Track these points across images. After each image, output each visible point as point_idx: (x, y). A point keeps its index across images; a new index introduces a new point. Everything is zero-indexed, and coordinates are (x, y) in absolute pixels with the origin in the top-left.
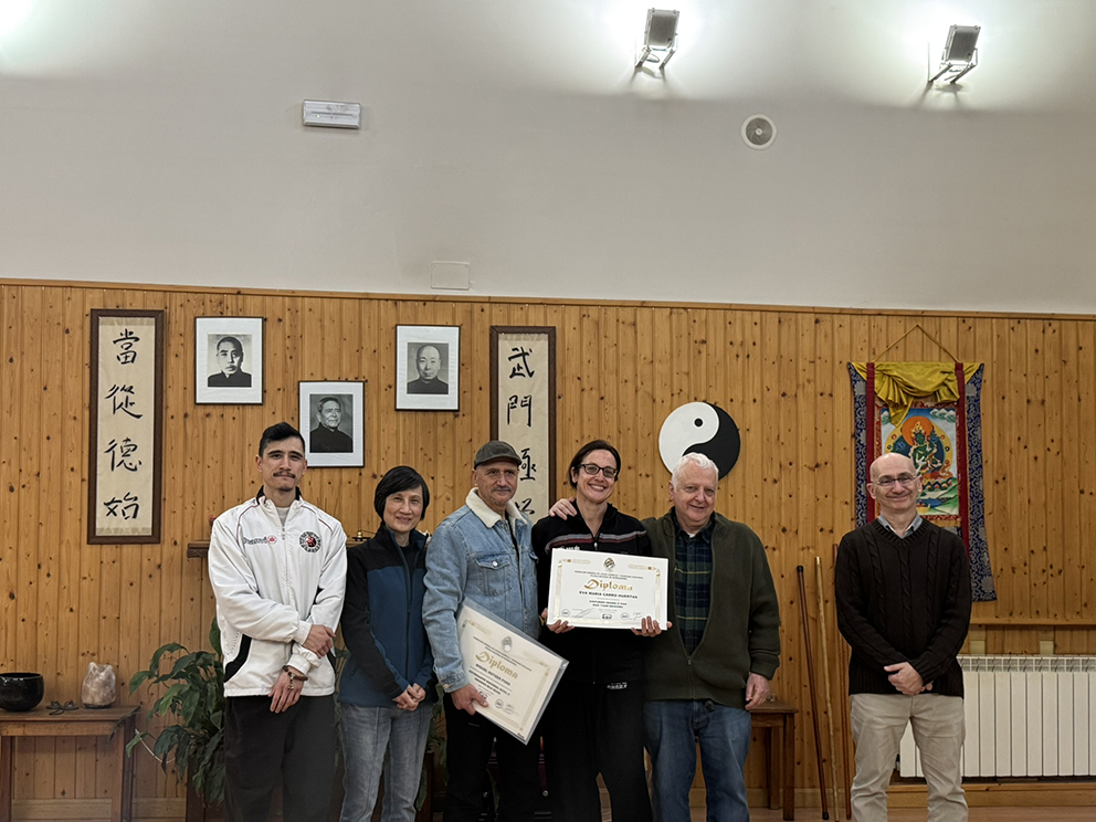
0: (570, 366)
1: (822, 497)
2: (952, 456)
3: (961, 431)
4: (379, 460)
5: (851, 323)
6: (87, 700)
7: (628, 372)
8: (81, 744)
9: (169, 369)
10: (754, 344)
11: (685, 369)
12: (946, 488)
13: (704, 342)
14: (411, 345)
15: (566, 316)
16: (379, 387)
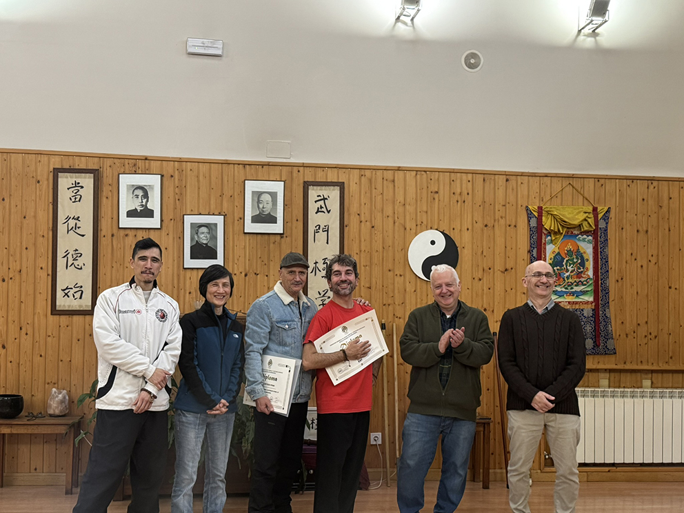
0: (353, 207)
1: (509, 289)
2: (590, 265)
3: (595, 249)
4: (233, 266)
5: (529, 182)
6: (51, 412)
7: (389, 211)
8: (46, 439)
9: (103, 207)
10: (468, 194)
11: (425, 209)
12: (585, 285)
13: (437, 192)
14: (253, 193)
15: (351, 176)
16: (234, 219)
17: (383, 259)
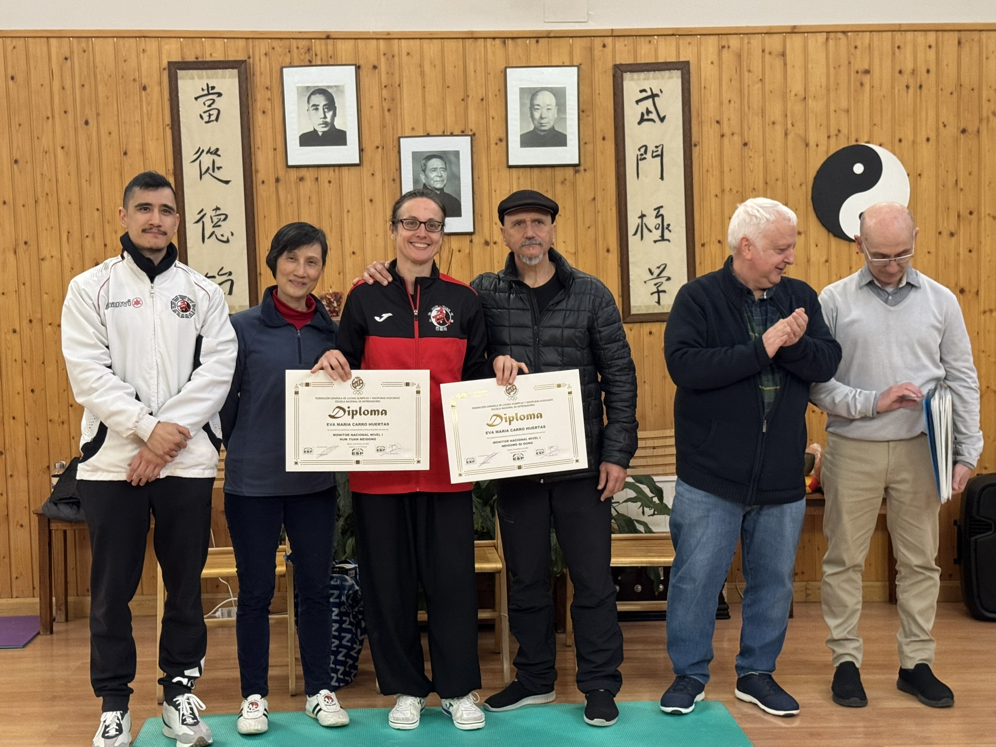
0: (707, 107)
4: (491, 226)
7: (775, 111)
9: (257, 129)
10: (928, 71)
11: (844, 104)
13: (867, 72)
14: (523, 91)
15: (703, 48)
16: (488, 142)
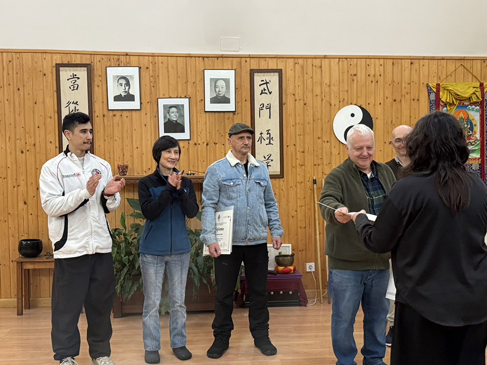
0: (289, 88)
2: (477, 129)
3: (482, 116)
4: (197, 137)
5: (429, 64)
7: (318, 91)
9: (95, 94)
10: (380, 75)
11: (346, 89)
12: (474, 145)
13: (355, 75)
14: (211, 79)
15: (287, 64)
16: (196, 101)
17: (313, 129)
